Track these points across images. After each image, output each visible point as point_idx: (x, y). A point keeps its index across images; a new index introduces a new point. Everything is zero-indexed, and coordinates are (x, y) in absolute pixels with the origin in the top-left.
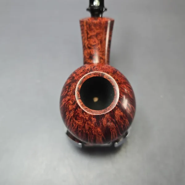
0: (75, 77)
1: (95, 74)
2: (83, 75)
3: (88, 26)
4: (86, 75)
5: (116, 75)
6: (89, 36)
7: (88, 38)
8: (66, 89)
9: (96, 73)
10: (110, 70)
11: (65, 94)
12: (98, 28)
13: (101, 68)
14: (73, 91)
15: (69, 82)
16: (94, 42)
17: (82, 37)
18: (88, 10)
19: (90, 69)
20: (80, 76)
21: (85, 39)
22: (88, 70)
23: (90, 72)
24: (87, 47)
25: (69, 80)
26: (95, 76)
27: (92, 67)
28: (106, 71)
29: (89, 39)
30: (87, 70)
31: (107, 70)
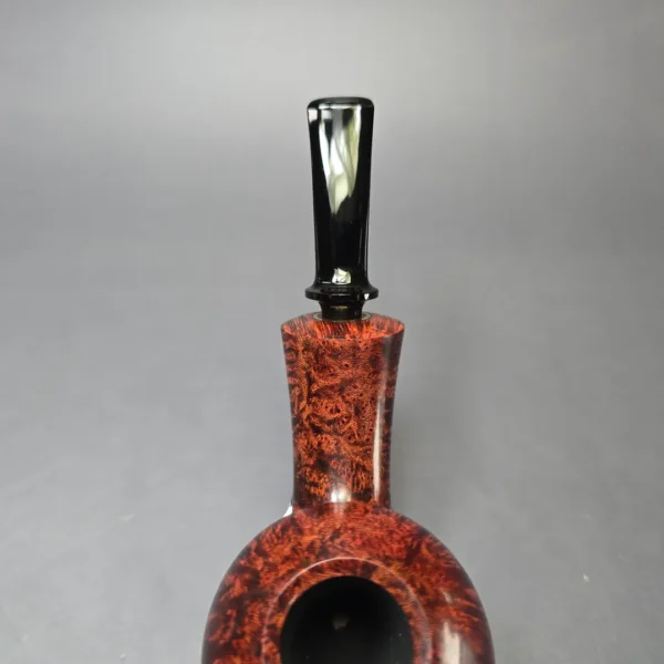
0: (262, 575)
1: (336, 566)
2: (291, 572)
3: (311, 355)
4: (304, 571)
5: (418, 566)
6: (315, 388)
7: (310, 395)
8: (228, 618)
9: (340, 561)
10: (395, 546)
11: (222, 642)
12: (345, 362)
13: (359, 542)
14: (253, 640)
15: (237, 590)
16: (331, 411)
17: (292, 387)
18: (310, 295)
19: (318, 544)
20: (281, 574)
21: (300, 397)
22: (311, 547)
23: (318, 559)
24: (306, 424)
25: (238, 584)
26: (339, 574)
27: (328, 537)
28: (381, 554)
29: (314, 399)
30: (308, 549)
31: (384, 547)
